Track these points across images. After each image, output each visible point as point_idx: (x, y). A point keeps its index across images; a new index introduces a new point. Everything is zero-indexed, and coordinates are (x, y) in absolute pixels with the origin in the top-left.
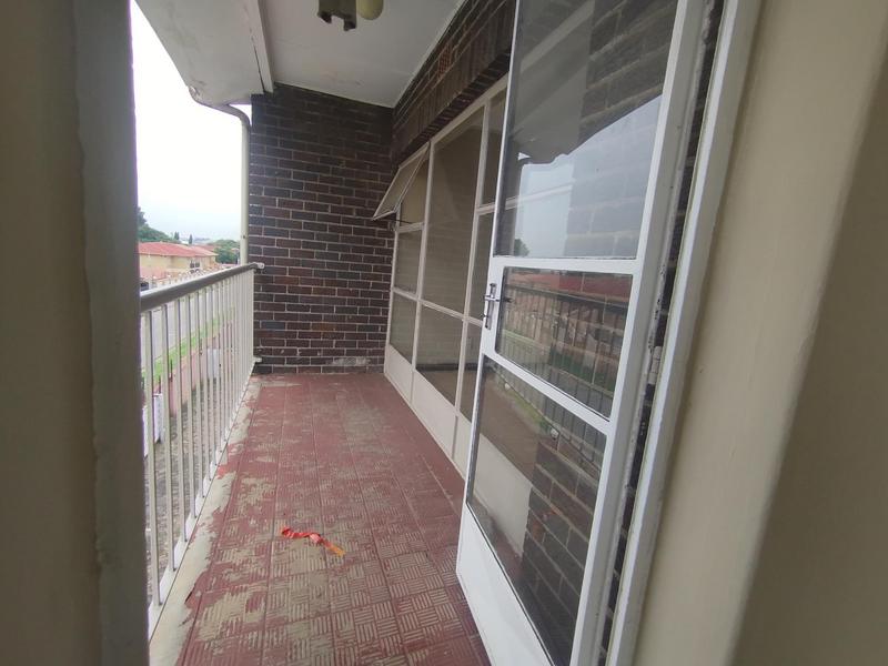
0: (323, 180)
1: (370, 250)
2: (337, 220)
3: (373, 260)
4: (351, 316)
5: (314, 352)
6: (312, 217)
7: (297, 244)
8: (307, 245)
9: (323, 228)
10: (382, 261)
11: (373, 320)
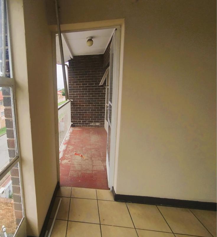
0: (86, 77)
1: (99, 94)
2: (90, 87)
3: (100, 96)
4: (95, 112)
5: (85, 122)
6: (83, 87)
7: (80, 94)
8: (82, 94)
9: (86, 89)
10: (103, 96)
11: (101, 113)
